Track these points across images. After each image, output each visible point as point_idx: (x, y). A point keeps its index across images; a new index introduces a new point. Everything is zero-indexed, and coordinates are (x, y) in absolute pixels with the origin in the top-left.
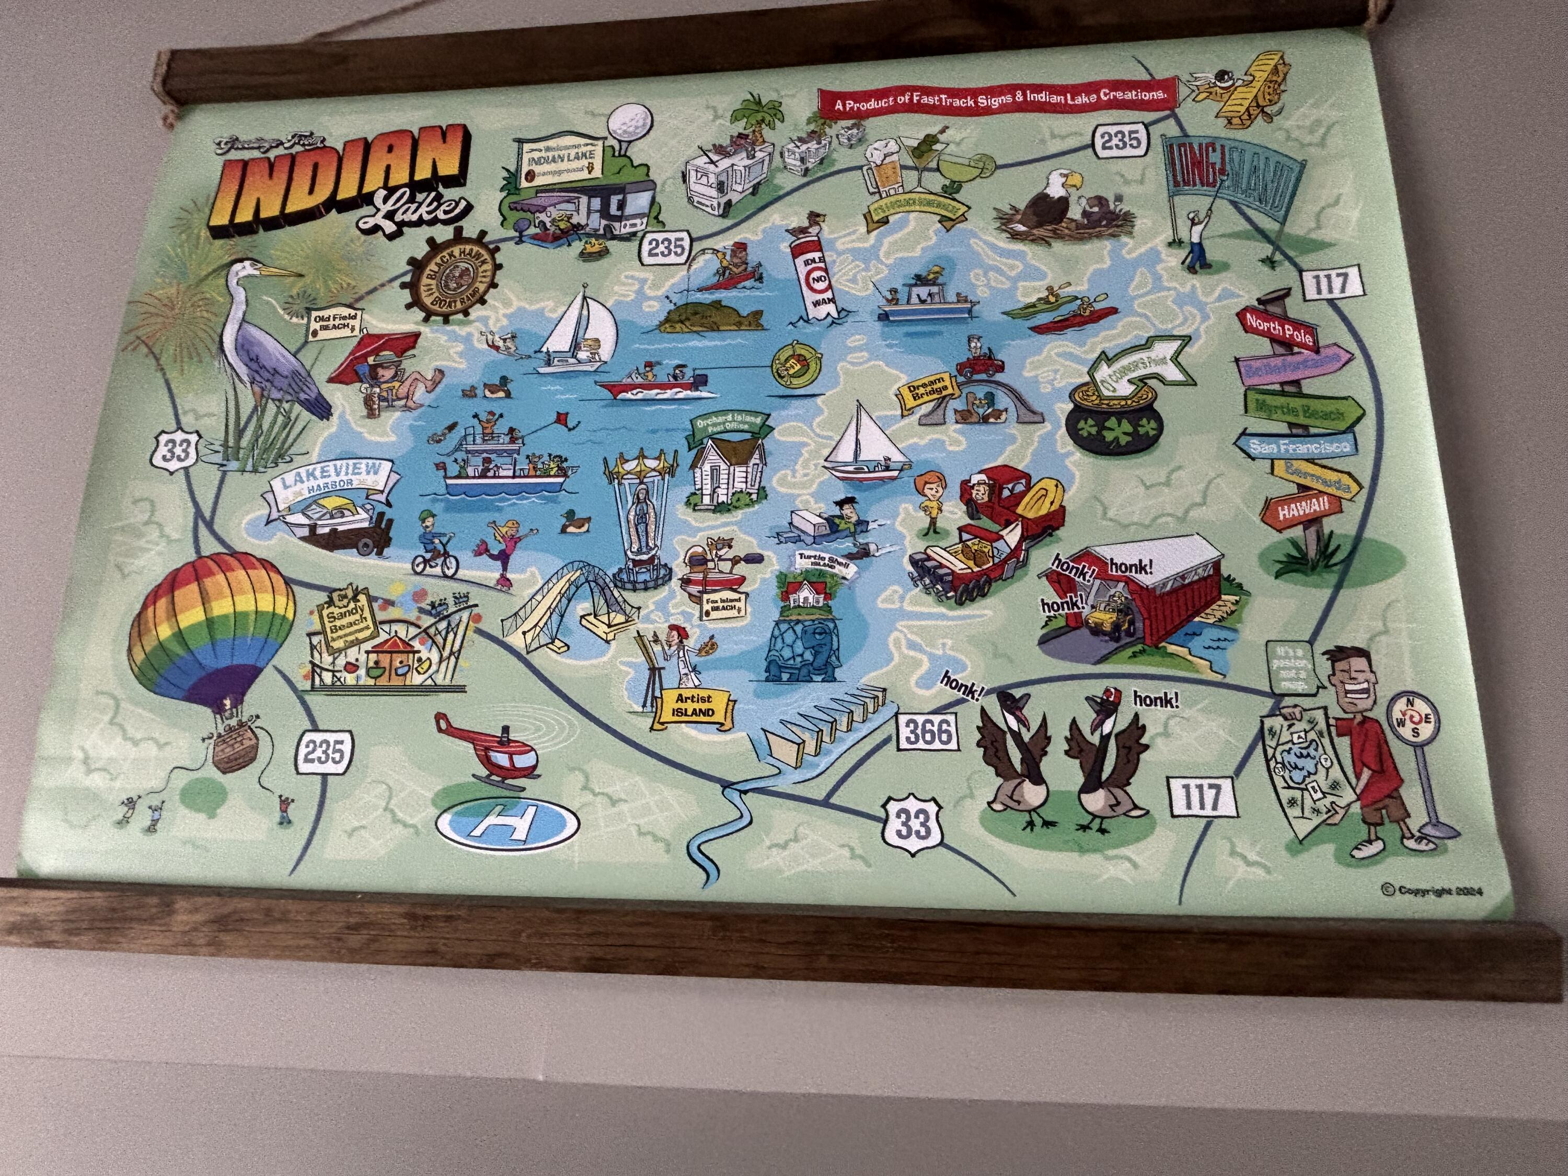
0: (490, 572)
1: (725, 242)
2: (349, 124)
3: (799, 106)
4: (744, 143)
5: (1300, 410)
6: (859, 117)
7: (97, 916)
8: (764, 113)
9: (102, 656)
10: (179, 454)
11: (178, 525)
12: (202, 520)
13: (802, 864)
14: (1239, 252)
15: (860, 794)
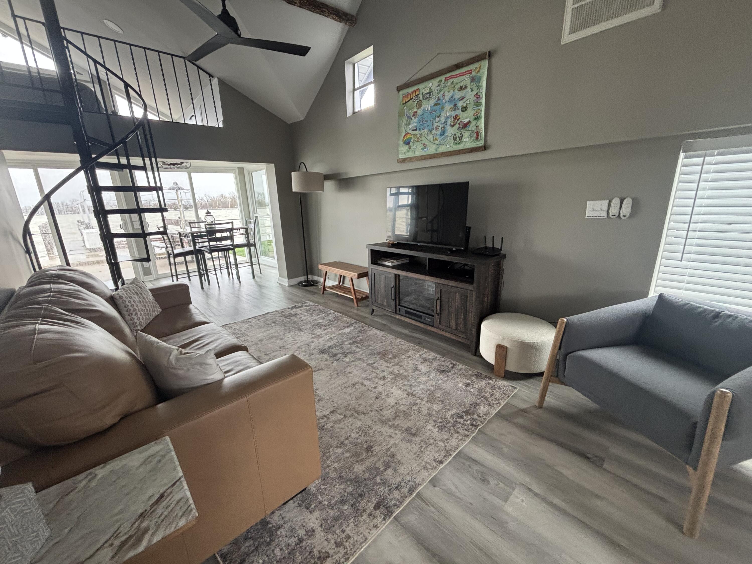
0: (423, 131)
1: (438, 96)
2: (410, 90)
3: (443, 80)
4: (439, 85)
5: (478, 104)
6: (448, 80)
7: (404, 160)
8: (440, 81)
9: (401, 142)
10: (403, 125)
11: (404, 131)
12: (406, 131)
13: (443, 149)
14: (475, 89)
15: (446, 144)
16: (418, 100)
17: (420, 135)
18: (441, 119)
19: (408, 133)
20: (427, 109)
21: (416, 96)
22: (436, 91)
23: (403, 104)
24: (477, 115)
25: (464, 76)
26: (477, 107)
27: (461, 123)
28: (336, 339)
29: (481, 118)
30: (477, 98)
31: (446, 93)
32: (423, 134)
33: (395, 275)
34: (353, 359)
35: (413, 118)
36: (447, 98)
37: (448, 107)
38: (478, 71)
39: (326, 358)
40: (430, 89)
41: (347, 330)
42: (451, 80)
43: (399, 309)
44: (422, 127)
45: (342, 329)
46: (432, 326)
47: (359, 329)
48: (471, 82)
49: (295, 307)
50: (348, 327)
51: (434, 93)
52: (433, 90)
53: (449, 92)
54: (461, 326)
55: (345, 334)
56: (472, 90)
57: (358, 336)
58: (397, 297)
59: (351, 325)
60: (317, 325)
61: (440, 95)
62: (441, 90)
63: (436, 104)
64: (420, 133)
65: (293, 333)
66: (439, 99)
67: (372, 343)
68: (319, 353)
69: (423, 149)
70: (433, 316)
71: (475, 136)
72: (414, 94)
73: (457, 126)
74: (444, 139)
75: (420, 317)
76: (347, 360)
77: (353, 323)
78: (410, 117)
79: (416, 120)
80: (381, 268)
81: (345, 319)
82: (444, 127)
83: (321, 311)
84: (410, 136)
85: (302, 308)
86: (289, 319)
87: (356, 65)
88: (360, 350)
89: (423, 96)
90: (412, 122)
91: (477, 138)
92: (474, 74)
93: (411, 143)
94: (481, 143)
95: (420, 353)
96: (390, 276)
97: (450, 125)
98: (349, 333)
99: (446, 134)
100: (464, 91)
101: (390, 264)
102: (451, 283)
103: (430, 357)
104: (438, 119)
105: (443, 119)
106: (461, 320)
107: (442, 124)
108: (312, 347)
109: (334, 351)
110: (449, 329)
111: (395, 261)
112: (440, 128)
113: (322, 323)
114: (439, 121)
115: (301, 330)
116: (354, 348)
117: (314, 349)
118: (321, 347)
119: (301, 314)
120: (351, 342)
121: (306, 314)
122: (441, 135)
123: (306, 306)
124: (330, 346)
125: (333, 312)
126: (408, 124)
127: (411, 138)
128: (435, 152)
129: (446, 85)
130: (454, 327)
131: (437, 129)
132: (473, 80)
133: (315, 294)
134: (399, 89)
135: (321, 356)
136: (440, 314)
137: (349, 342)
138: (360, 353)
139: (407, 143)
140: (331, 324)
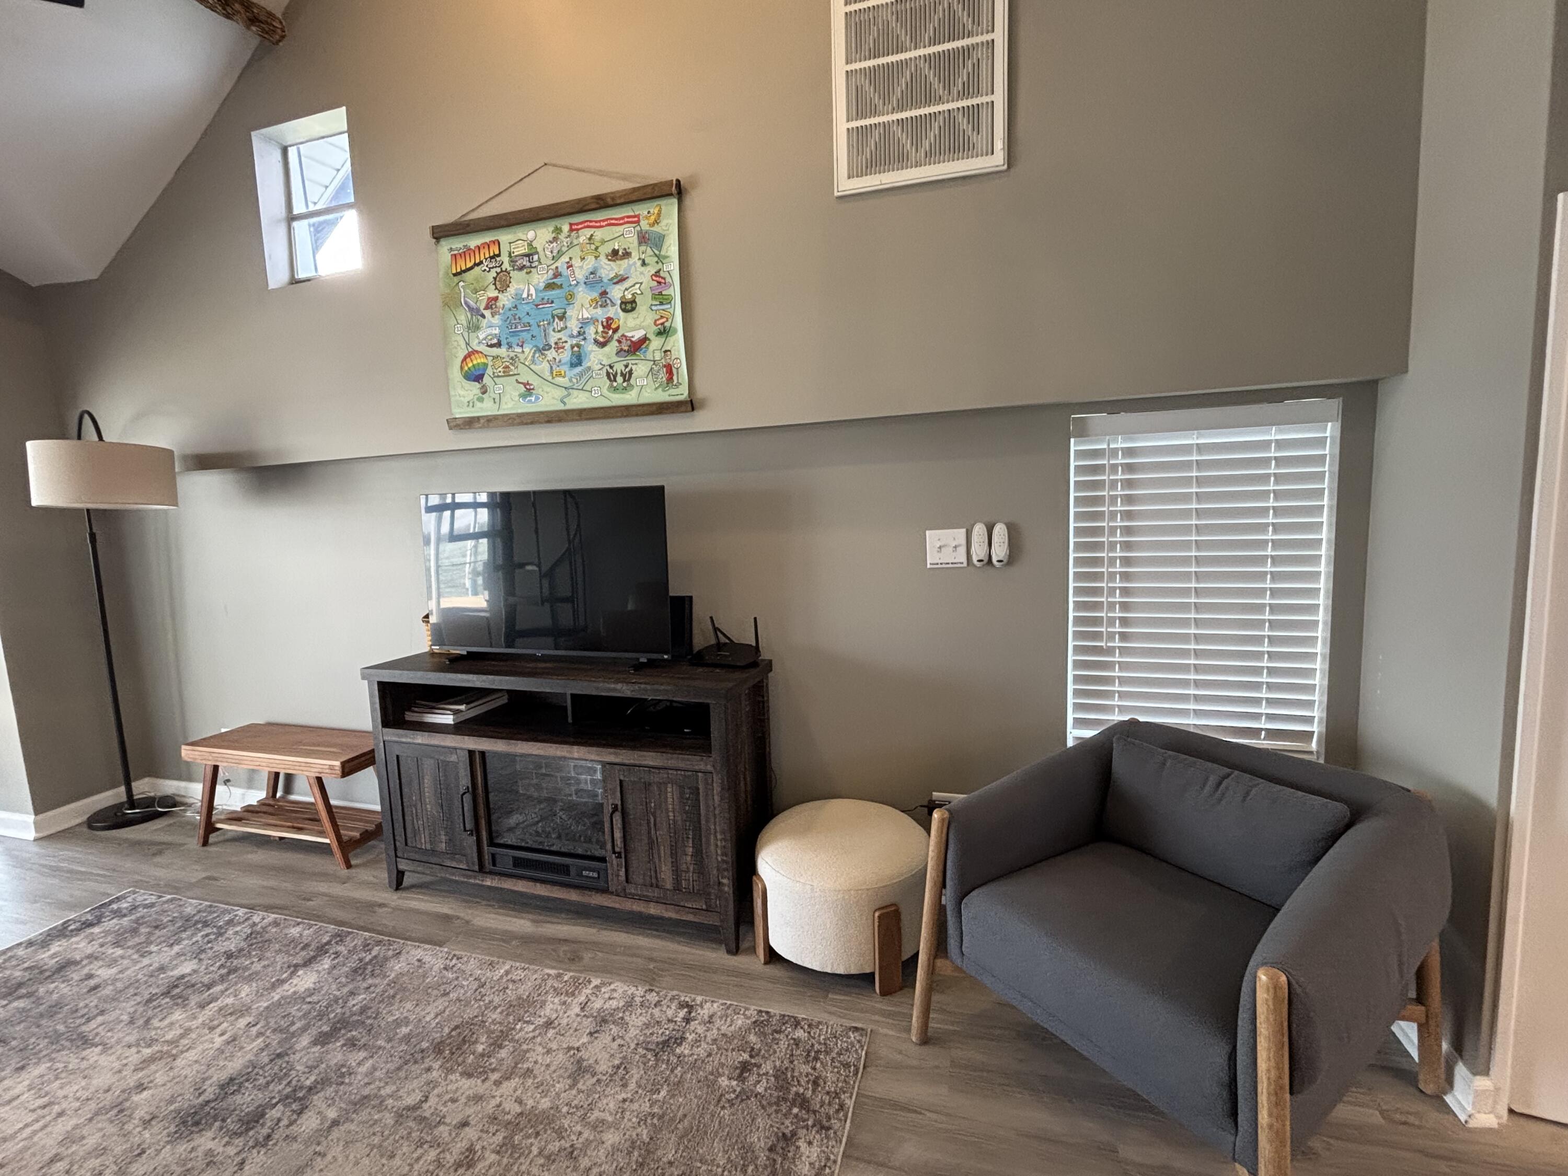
0: (519, 350)
1: (553, 267)
2: (474, 241)
3: (566, 228)
4: (555, 239)
5: (662, 299)
6: (578, 230)
7: (470, 423)
8: (558, 230)
9: (456, 374)
10: (459, 330)
11: (463, 345)
12: (467, 344)
13: (579, 401)
14: (651, 260)
15: (588, 387)
16: (498, 270)
17: (512, 359)
18: (569, 325)
19: (477, 352)
20: (525, 295)
21: (492, 258)
22: (548, 253)
23: (455, 275)
24: (662, 324)
25: (620, 228)
26: (661, 304)
27: (624, 341)
28: (260, 1034)
29: (675, 331)
30: (659, 283)
31: (576, 263)
32: (522, 357)
33: (471, 753)
34: (332, 1114)
35: (487, 313)
36: (580, 275)
37: (584, 296)
38: (656, 222)
39: (209, 1153)
40: (530, 245)
41: (305, 980)
42: (588, 232)
43: (493, 856)
44: (514, 340)
45: (282, 982)
46: (605, 891)
47: (352, 963)
48: (640, 243)
49: (62, 932)
50: (307, 963)
51: (541, 253)
52: (540, 250)
53: (583, 259)
54: (690, 877)
55: (298, 998)
56: (644, 264)
57: (352, 993)
58: (483, 823)
59: (322, 950)
60: (166, 994)
61: (561, 263)
62: (560, 254)
63: (550, 286)
64: (512, 354)
65: (43, 1068)
66: (557, 274)
67: (409, 1005)
68: (175, 1138)
69: (523, 396)
70: (603, 860)
71: (663, 376)
72: (485, 253)
73: (614, 345)
74: (581, 375)
75: (565, 869)
76: (309, 1123)
77: (328, 943)
78: (478, 310)
79: (496, 320)
80: (420, 738)
81: (294, 931)
82: (578, 346)
83: (188, 923)
84: (483, 360)
85: (96, 930)
86: (29, 995)
87: (292, 152)
88: (362, 1054)
89: (512, 261)
90: (484, 323)
91: (670, 379)
92: (644, 225)
93: (487, 380)
94: (681, 393)
95: (582, 998)
96: (454, 758)
97: (596, 341)
98: (311, 992)
99: (586, 364)
100: (624, 263)
101: (447, 719)
102: (650, 758)
103: (614, 1004)
104: (562, 324)
105: (573, 326)
106: (689, 858)
107: (572, 336)
108: (140, 1113)
109: (247, 1100)
110: (656, 893)
111: (463, 707)
112: (567, 346)
113: (194, 979)
114: (562, 329)
115: (85, 1041)
116: (336, 1054)
117: (146, 1123)
118: (189, 1099)
119: (92, 957)
120: (326, 1028)
121: (119, 952)
122: (573, 365)
123: (119, 914)
124: (232, 1079)
125: (241, 912)
126: (474, 328)
127: (486, 365)
128: (561, 407)
129: (575, 242)
130: (669, 885)
131: (558, 347)
132: (643, 239)
133: (160, 853)
134: (440, 233)
135: (182, 1148)
136: (626, 854)
137: (314, 1031)
138: (363, 1069)
139: (477, 377)
140: (235, 970)
